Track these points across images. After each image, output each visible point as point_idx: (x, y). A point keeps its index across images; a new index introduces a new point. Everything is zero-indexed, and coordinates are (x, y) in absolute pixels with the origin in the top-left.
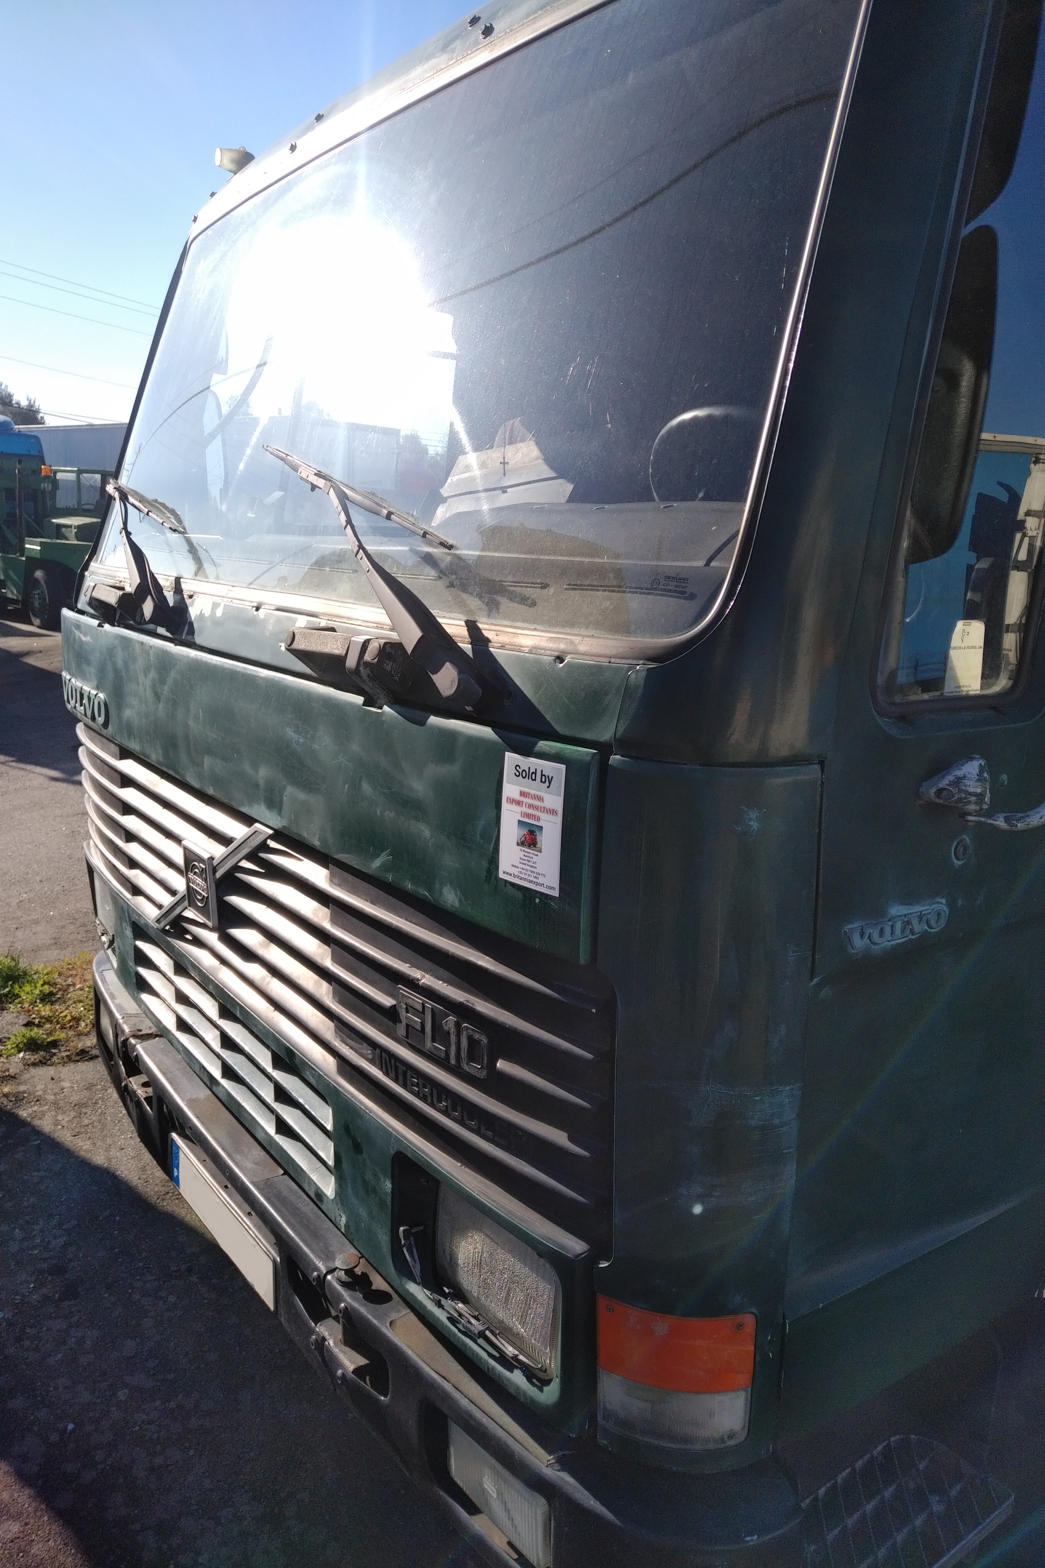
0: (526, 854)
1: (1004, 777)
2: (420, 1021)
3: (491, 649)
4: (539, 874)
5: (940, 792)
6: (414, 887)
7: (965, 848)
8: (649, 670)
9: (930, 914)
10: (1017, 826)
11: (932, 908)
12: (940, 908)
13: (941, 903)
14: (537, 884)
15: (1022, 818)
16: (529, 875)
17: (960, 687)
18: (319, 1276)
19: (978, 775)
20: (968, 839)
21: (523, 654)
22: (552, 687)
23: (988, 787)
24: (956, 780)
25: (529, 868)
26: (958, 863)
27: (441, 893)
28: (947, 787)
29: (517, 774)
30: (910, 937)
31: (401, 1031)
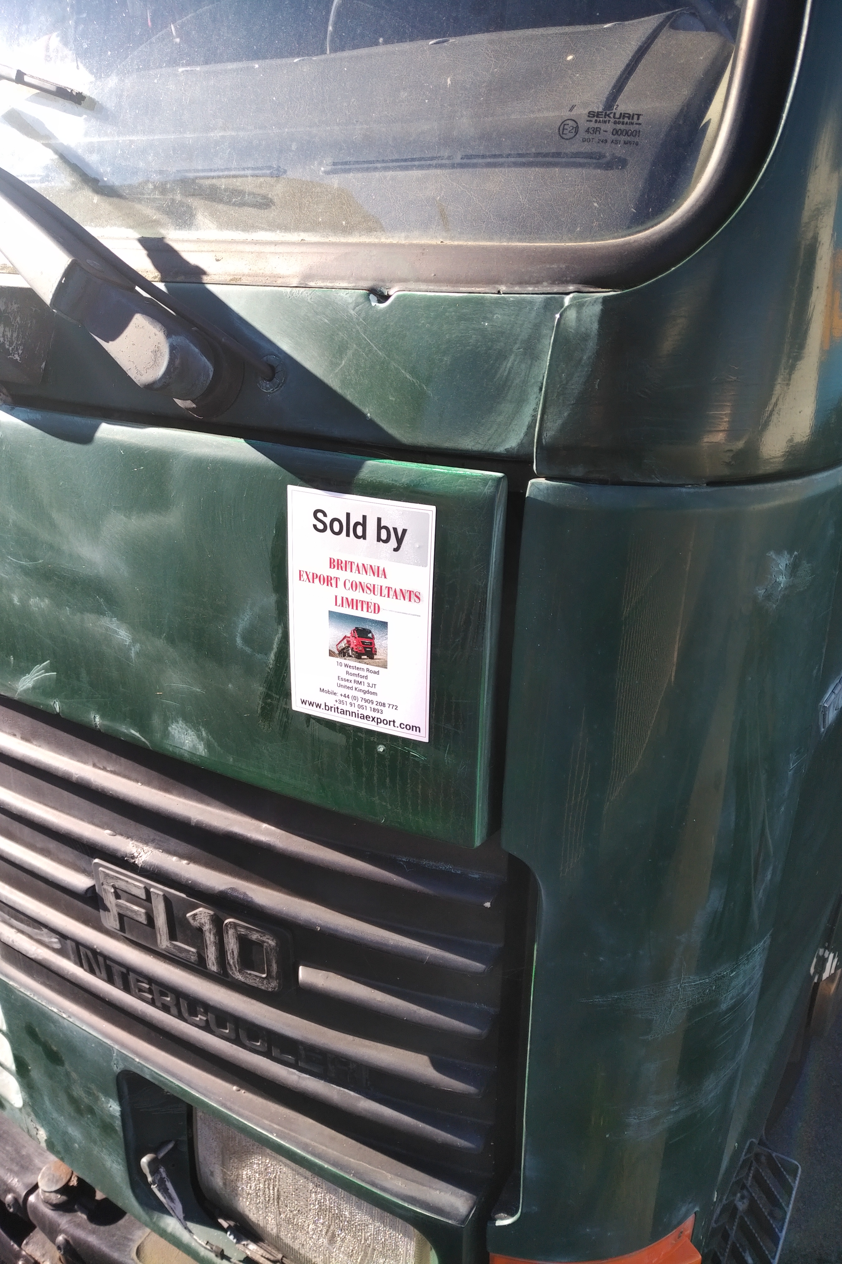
0: (351, 671)
2: (143, 911)
3: (209, 287)
4: (384, 705)
6: (106, 723)
8: (605, 300)
14: (379, 721)
16: (360, 707)
18: (16, 1200)
21: (289, 290)
22: (370, 351)
25: (360, 695)
27: (166, 734)
29: (320, 526)
31: (111, 922)
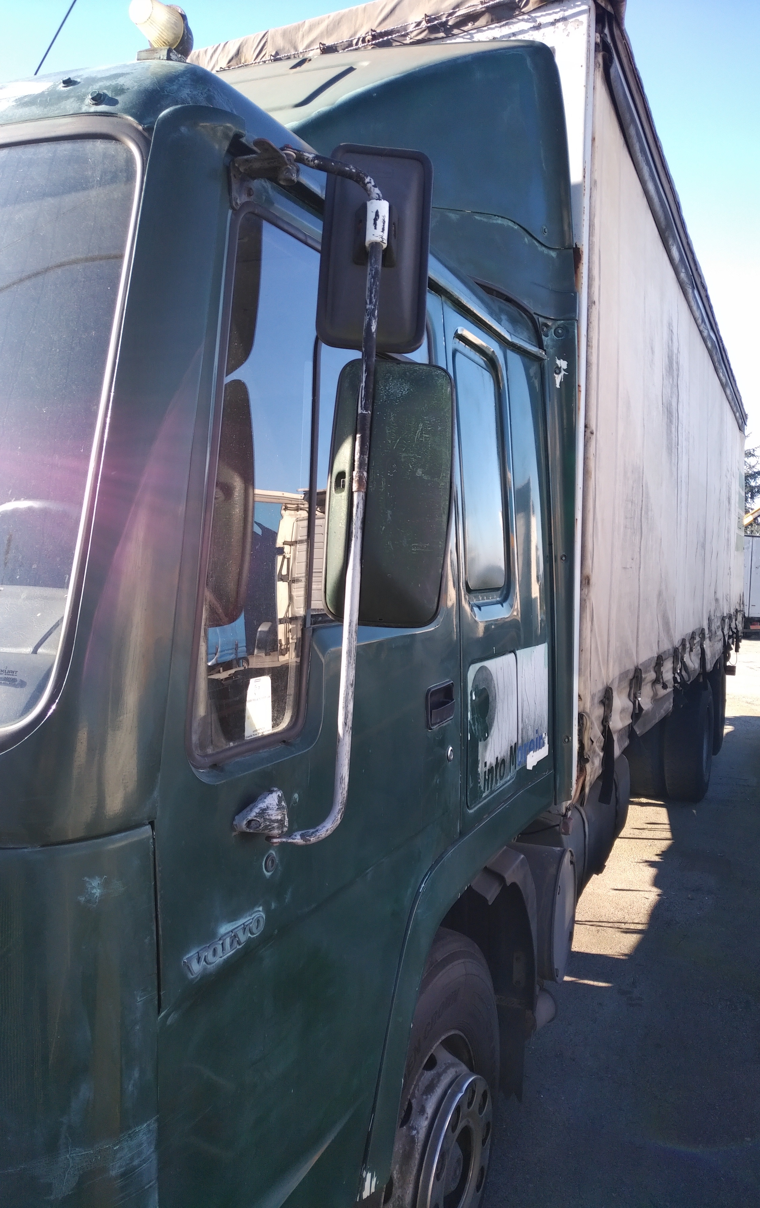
1: (296, 796)
5: (249, 822)
7: (273, 861)
9: (251, 923)
10: (310, 841)
11: (252, 918)
12: (258, 916)
13: (259, 911)
15: (313, 833)
17: (256, 731)
19: (277, 805)
20: (274, 853)
23: (286, 813)
24: (261, 812)
26: (268, 874)
28: (255, 818)
30: (239, 947)
